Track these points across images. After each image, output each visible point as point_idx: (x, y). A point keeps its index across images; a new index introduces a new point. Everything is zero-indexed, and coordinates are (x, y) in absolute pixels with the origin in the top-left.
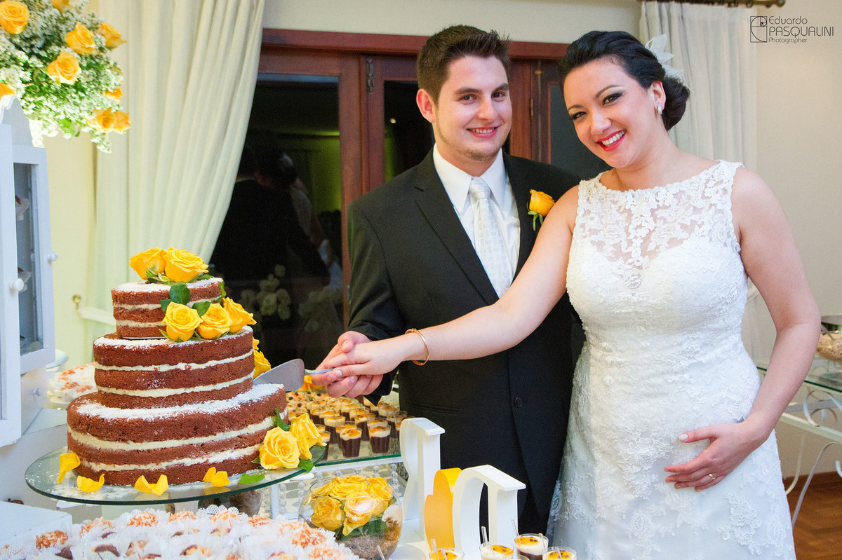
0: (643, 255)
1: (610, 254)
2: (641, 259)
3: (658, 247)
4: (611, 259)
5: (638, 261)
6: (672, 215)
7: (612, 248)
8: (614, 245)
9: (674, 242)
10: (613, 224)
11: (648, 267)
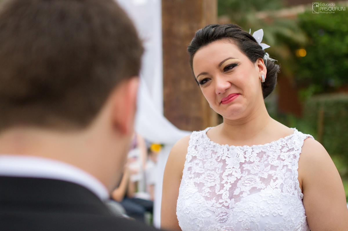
0: (231, 198)
1: (207, 195)
2: (228, 200)
3: (241, 193)
4: (207, 198)
5: (226, 202)
6: (255, 168)
7: (209, 190)
8: (211, 188)
9: (254, 190)
10: (212, 170)
11: (234, 208)
